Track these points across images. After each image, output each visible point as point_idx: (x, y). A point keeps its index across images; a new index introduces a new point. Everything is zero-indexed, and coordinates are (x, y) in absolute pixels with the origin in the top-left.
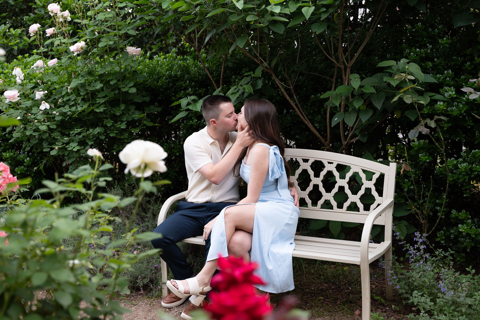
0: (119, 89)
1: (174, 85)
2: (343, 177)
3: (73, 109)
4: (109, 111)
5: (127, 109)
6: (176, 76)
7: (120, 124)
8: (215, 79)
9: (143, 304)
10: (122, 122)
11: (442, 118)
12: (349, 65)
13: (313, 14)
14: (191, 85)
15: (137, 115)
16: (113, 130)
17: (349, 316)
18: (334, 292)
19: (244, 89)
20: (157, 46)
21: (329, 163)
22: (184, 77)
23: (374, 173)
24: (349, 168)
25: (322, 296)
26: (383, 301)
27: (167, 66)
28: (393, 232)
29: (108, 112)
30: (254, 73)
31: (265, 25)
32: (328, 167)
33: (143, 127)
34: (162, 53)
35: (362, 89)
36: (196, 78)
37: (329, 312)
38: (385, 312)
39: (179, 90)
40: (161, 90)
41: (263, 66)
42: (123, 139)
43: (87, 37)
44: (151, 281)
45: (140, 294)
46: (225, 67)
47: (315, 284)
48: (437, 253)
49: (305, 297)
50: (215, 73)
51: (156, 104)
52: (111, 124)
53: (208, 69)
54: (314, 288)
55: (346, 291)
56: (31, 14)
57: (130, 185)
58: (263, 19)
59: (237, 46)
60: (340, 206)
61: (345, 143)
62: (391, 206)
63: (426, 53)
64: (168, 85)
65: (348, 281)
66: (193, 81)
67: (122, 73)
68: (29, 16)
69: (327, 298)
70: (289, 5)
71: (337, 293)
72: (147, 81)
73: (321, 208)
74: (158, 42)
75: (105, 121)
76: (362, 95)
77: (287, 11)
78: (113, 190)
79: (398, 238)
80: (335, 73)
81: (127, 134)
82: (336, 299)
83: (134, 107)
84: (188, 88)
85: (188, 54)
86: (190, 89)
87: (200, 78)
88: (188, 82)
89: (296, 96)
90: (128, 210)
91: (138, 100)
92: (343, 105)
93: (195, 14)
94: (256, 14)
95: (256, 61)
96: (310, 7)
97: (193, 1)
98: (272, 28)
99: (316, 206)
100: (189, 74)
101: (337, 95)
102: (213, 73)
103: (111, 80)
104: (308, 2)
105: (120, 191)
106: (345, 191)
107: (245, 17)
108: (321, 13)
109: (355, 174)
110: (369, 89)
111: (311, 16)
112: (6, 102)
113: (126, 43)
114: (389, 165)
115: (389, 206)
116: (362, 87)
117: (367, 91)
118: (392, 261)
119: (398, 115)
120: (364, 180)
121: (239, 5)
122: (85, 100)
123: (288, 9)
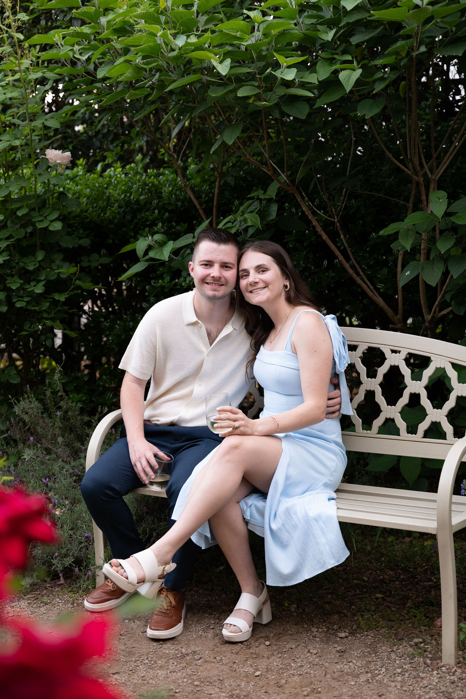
0: (33, 225)
1: (135, 217)
2: (417, 377)
4: (18, 263)
5: (48, 260)
6: (138, 201)
7: (34, 286)
8: (204, 206)
9: (60, 601)
10: (39, 281)
12: (433, 177)
13: (358, 82)
14: (162, 218)
15: (67, 270)
16: (22, 297)
17: (423, 628)
18: (403, 585)
19: (245, 220)
20: (114, 153)
21: (394, 351)
22: (151, 204)
25: (380, 592)
27: (123, 185)
29: (14, 265)
30: (265, 191)
31: (271, 104)
32: (392, 360)
33: (76, 292)
34: (119, 163)
35: (452, 219)
36: (173, 205)
37: (390, 620)
39: (142, 227)
40: (112, 226)
41: (279, 182)
42: (40, 312)
44: (78, 562)
45: (59, 585)
46: (220, 186)
47: (372, 570)
49: (350, 594)
50: (204, 196)
51: (103, 251)
52: (19, 285)
53: (192, 189)
54: (369, 578)
55: (425, 583)
57: (54, 393)
58: (270, 94)
60: (412, 430)
61: (428, 317)
64: (124, 217)
65: (432, 566)
66: (166, 210)
67: (39, 196)
69: (388, 596)
70: (317, 68)
71: (409, 587)
72: (86, 211)
73: (379, 433)
74: (117, 146)
75: (9, 280)
76: (455, 229)
77: (313, 79)
78: (22, 403)
80: (413, 193)
81: (48, 304)
82: (406, 598)
83: (61, 256)
84: (156, 222)
85: (165, 165)
86: (160, 224)
87: (179, 204)
88: (156, 211)
89: (344, 234)
90: (49, 437)
91: (68, 243)
92: (424, 249)
93: (150, 87)
94: (256, 84)
95: (265, 170)
96: (354, 70)
97: (147, 64)
98: (286, 109)
99: (370, 429)
100: (160, 197)
101: (408, 230)
102: (200, 197)
103: (19, 209)
104: (351, 62)
105: (36, 404)
106: (422, 403)
107: (235, 90)
108: (374, 81)
109: (440, 371)
110: (464, 219)
111: (355, 86)
113: (45, 143)
116: (454, 214)
117: (459, 222)
120: (454, 382)
121: (223, 69)
123: (315, 75)
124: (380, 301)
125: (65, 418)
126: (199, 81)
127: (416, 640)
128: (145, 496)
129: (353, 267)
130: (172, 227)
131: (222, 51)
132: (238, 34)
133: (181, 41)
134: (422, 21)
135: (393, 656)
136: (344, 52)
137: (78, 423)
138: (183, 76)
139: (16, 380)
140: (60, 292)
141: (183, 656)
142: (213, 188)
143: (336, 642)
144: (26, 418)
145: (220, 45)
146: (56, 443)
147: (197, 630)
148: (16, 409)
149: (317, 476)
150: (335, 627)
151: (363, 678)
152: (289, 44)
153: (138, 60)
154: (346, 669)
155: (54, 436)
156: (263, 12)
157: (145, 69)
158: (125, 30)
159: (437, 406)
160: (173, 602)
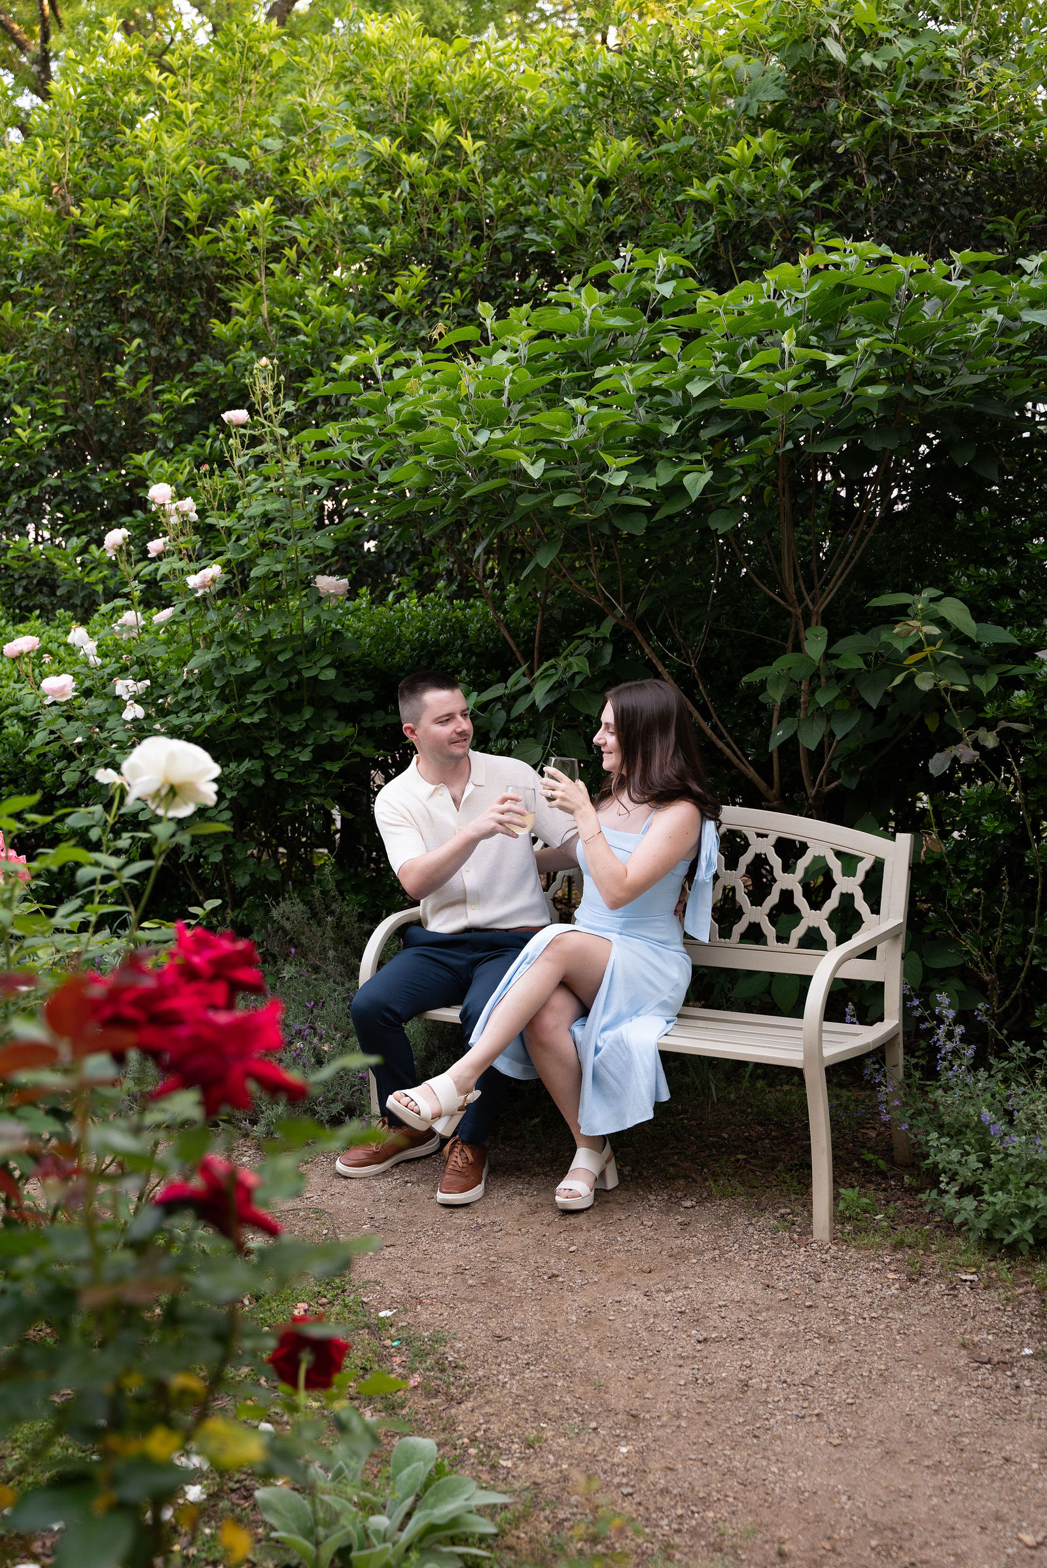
0: (299, 673)
1: (432, 662)
2: (788, 868)
3: (197, 717)
4: (278, 723)
5: (318, 718)
6: (437, 642)
7: (300, 752)
8: (522, 647)
10: (307, 746)
11: (1016, 726)
12: (815, 610)
13: (708, 488)
14: (468, 664)
15: (342, 732)
16: (284, 767)
17: (793, 1197)
19: (570, 665)
20: (410, 579)
21: (759, 835)
22: (454, 645)
23: (861, 859)
24: (804, 847)
25: (744, 1153)
26: (882, 1164)
27: (419, 621)
28: (906, 998)
29: (273, 724)
30: (598, 628)
31: (598, 516)
32: (758, 847)
34: (415, 591)
35: (835, 663)
36: (482, 647)
37: (752, 1187)
38: (885, 1190)
41: (615, 616)
42: (306, 786)
43: (228, 556)
44: (350, 1110)
46: (543, 622)
47: (735, 1124)
48: (1012, 1050)
50: (522, 634)
52: (279, 751)
53: (507, 626)
54: (730, 1135)
56: (139, 513)
57: (324, 893)
58: (596, 503)
59: (537, 565)
60: (783, 938)
61: (812, 792)
62: (896, 937)
63: (1003, 578)
66: (473, 653)
67: (306, 636)
68: (134, 516)
69: (754, 1158)
70: (657, 470)
72: (369, 655)
73: (741, 942)
74: (415, 569)
75: (267, 744)
76: (840, 675)
77: (650, 484)
78: (282, 904)
79: (917, 1013)
80: (792, 630)
81: (317, 776)
82: (777, 1160)
83: (335, 714)
85: (476, 595)
86: (464, 672)
87: (491, 645)
88: (460, 655)
89: (703, 684)
90: (317, 950)
91: (344, 697)
92: (804, 703)
93: (444, 495)
94: (579, 491)
95: (597, 602)
96: (703, 473)
97: (441, 465)
98: (617, 523)
99: (729, 937)
100: (465, 637)
101: (779, 677)
102: (518, 636)
103: (280, 652)
104: (699, 462)
105: (301, 907)
106: (796, 902)
107: (552, 498)
108: (730, 487)
109: (819, 860)
110: (851, 662)
111: (703, 493)
112: (47, 702)
113: (317, 568)
114: (893, 838)
115: (892, 935)
116: (837, 656)
117: (844, 666)
118: (905, 1067)
119: (932, 724)
120: (837, 875)
121: (535, 471)
122: (223, 698)
123: (653, 479)
124: (751, 773)
125: (338, 926)
126: (507, 487)
127: (782, 1211)
128: (435, 1022)
129: (714, 728)
130: (480, 675)
131: (533, 449)
132: (558, 428)
133: (482, 438)
134: (786, 410)
135: (751, 1229)
136: (694, 449)
137: (355, 933)
138: (486, 480)
139: (274, 877)
140: (333, 760)
141: (479, 1227)
142: (535, 624)
143: (679, 1213)
144: (287, 925)
145: (534, 442)
146: (326, 958)
147: (500, 1195)
148: (275, 913)
149: (653, 992)
150: (679, 1194)
151: (708, 1256)
152: (623, 440)
153: (430, 462)
154: (688, 1244)
155: (324, 949)
156: (590, 399)
157: (438, 472)
158: (415, 422)
159: (816, 905)
160: (471, 1158)
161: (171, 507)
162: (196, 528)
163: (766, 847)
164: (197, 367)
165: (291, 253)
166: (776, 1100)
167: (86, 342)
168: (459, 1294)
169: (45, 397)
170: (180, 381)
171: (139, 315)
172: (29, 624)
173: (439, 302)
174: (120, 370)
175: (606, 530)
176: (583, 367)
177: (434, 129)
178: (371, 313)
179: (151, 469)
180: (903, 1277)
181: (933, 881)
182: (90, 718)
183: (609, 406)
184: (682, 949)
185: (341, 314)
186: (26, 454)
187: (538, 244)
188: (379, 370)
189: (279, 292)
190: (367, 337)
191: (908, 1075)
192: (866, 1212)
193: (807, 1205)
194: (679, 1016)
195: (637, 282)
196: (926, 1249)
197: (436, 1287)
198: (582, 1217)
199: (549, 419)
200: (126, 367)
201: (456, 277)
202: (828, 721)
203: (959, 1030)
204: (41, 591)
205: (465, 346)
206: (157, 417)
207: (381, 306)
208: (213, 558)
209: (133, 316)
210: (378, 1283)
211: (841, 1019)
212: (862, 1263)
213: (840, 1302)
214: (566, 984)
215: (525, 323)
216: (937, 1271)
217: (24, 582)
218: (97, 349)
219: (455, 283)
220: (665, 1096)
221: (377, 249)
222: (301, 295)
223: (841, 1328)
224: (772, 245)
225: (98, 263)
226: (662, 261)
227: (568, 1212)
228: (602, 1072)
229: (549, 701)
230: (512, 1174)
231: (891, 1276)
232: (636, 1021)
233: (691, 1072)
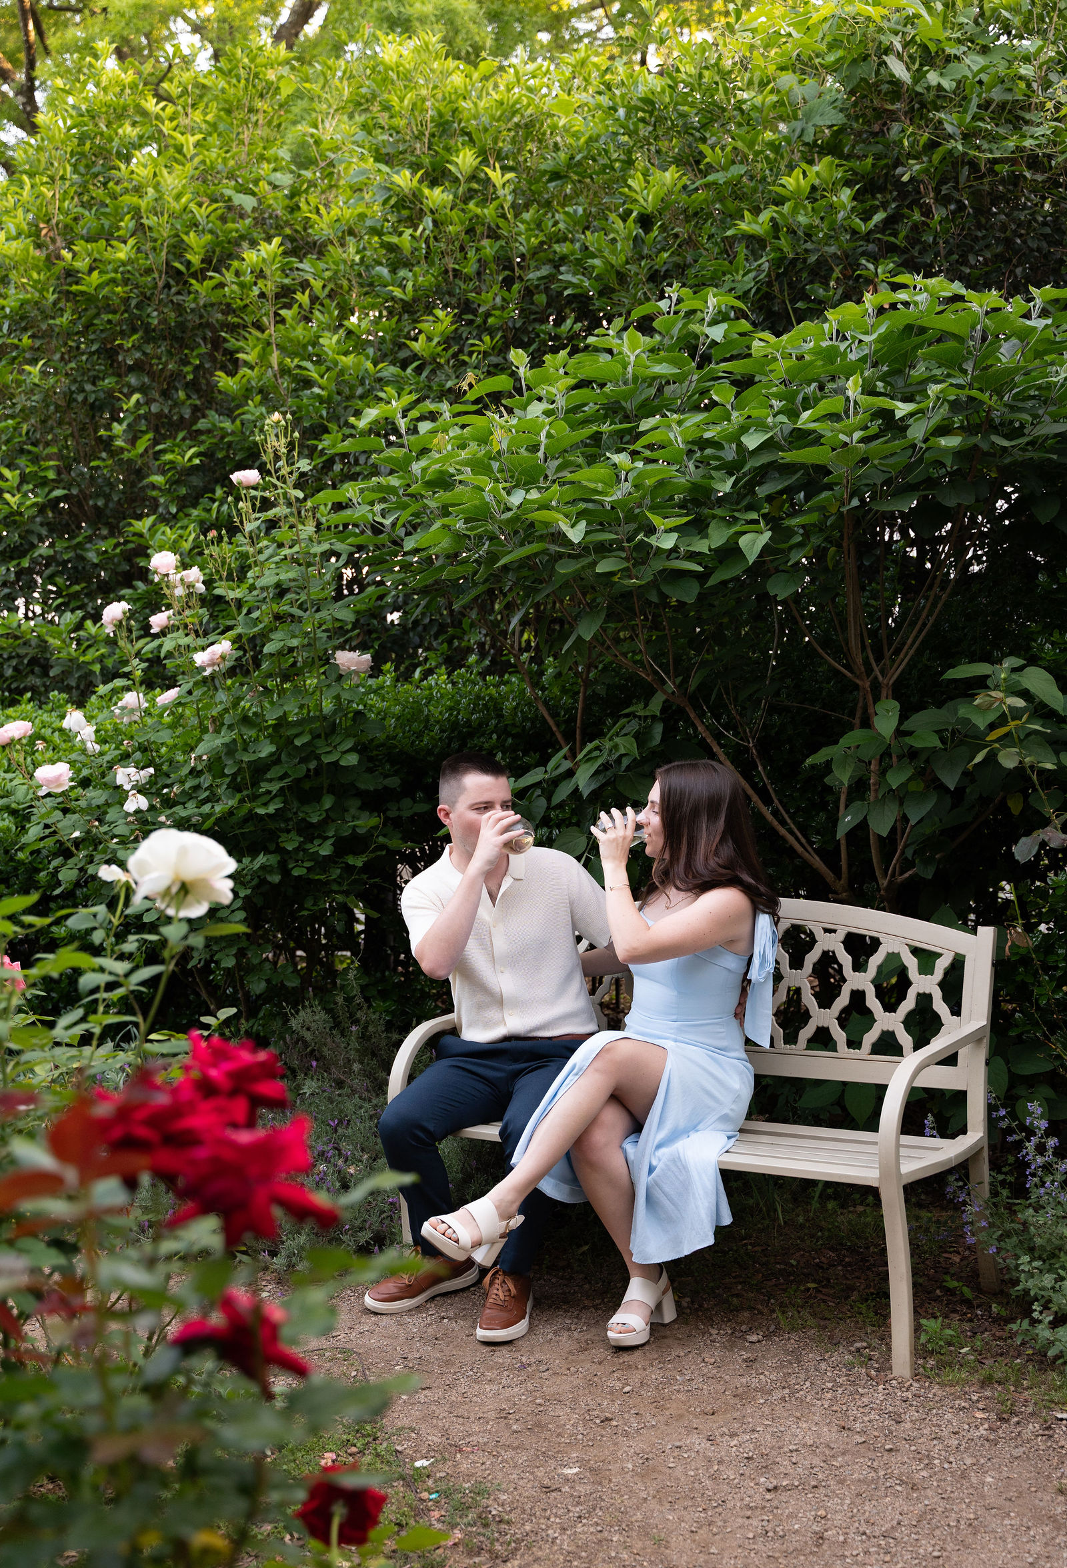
0: (318, 758)
1: (463, 745)
2: (859, 966)
3: (206, 808)
4: (295, 813)
5: (339, 809)
6: (469, 722)
7: (320, 845)
8: (563, 727)
10: (327, 838)
12: (885, 682)
13: (766, 550)
14: (503, 746)
15: (366, 822)
16: (302, 861)
18: (847, 1270)
19: (616, 747)
20: (439, 653)
21: (827, 931)
22: (487, 725)
23: (940, 955)
24: (876, 943)
25: (814, 1281)
26: (967, 1292)
27: (449, 699)
28: (990, 1108)
29: (290, 815)
30: (646, 705)
31: (645, 582)
32: (825, 943)
33: (378, 853)
34: (444, 667)
35: (909, 740)
36: (518, 727)
37: (824, 1319)
38: (971, 1320)
41: (665, 692)
42: (327, 883)
43: (239, 630)
44: (379, 1239)
46: (585, 698)
50: (562, 713)
51: (419, 795)
52: (297, 844)
53: (546, 703)
56: (140, 585)
57: (349, 1000)
58: (643, 568)
59: (579, 637)
60: (854, 1044)
61: (884, 882)
62: (979, 1041)
64: (449, 745)
66: (509, 735)
67: (325, 718)
68: (134, 588)
69: (825, 1286)
70: (708, 532)
72: (394, 738)
73: (808, 1048)
74: (443, 643)
75: (283, 837)
76: (913, 754)
77: (702, 546)
78: (302, 1013)
79: (1004, 1125)
80: (859, 705)
81: (338, 871)
82: (851, 1289)
83: (358, 803)
87: (528, 725)
88: (495, 736)
89: (762, 765)
90: (341, 1063)
91: (368, 783)
92: (875, 784)
93: (476, 561)
94: (624, 555)
95: (644, 676)
96: (761, 533)
97: (472, 529)
98: (666, 589)
99: (795, 1043)
100: (500, 716)
101: (846, 756)
102: (558, 715)
103: (297, 736)
104: (756, 522)
105: (323, 1015)
106: (868, 1004)
107: (595, 564)
108: (791, 548)
109: (893, 957)
110: (926, 739)
111: (760, 556)
112: (41, 793)
113: (337, 642)
114: (974, 931)
115: (974, 1039)
116: (909, 733)
117: (918, 744)
118: (991, 1184)
119: (1015, 806)
120: (913, 973)
121: (576, 534)
122: (235, 787)
123: (705, 541)
124: (817, 862)
125: (364, 1037)
126: (544, 552)
127: (858, 1345)
128: (472, 1140)
129: (775, 813)
130: (517, 758)
131: (574, 510)
132: (600, 486)
133: (516, 499)
134: (852, 464)
135: (823, 1366)
136: (749, 508)
137: (383, 1043)
138: (522, 545)
139: (293, 983)
140: (356, 853)
141: (524, 1367)
142: (576, 701)
143: (744, 1349)
144: (308, 1036)
145: (574, 502)
146: (351, 1072)
147: (546, 1332)
148: (294, 1023)
150: (744, 1328)
151: (777, 1395)
152: (671, 498)
153: (459, 525)
154: (755, 1383)
155: (349, 1062)
156: (634, 454)
157: (469, 537)
158: (443, 482)
159: (890, 1007)
160: (513, 1291)
161: (175, 577)
162: (203, 601)
163: (834, 943)
164: (202, 424)
165: (303, 298)
166: (849, 1222)
167: (80, 398)
168: (503, 1440)
169: (35, 460)
170: (184, 439)
171: (138, 367)
172: (19, 708)
173: (466, 350)
174: (118, 428)
175: (654, 598)
176: (626, 418)
177: (459, 161)
178: (393, 363)
179: (152, 536)
180: (993, 1416)
181: (1019, 978)
182: (88, 810)
183: (655, 461)
184: (744, 1056)
185: (359, 364)
186: (15, 522)
187: (574, 286)
188: (402, 424)
189: (291, 340)
190: (388, 389)
191: (995, 1193)
192: (950, 1344)
193: (886, 1338)
194: (741, 1131)
195: (685, 325)
196: (1017, 1384)
197: (477, 1433)
198: (637, 1354)
199: (591, 476)
200: (124, 426)
201: (485, 322)
202: (901, 804)
203: (1052, 1142)
204: (32, 672)
205: (496, 397)
206: (158, 479)
207: (403, 354)
208: (223, 633)
209: (131, 369)
210: (413, 1430)
211: (921, 1133)
212: (947, 1402)
213: (923, 1444)
214: (617, 1097)
215: (562, 371)
216: (1030, 1409)
217: (14, 662)
218: (92, 406)
219: (484, 329)
220: (727, 1220)
221: (398, 293)
222: (315, 343)
223: (924, 1473)
224: (832, 283)
225: (92, 312)
226: (712, 301)
227: (621, 1349)
228: (658, 1194)
229: (593, 786)
230: (558, 1308)
231: (979, 1415)
232: (694, 1136)
233: (755, 1192)
